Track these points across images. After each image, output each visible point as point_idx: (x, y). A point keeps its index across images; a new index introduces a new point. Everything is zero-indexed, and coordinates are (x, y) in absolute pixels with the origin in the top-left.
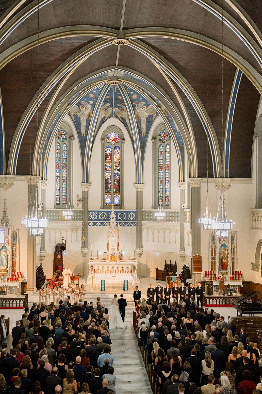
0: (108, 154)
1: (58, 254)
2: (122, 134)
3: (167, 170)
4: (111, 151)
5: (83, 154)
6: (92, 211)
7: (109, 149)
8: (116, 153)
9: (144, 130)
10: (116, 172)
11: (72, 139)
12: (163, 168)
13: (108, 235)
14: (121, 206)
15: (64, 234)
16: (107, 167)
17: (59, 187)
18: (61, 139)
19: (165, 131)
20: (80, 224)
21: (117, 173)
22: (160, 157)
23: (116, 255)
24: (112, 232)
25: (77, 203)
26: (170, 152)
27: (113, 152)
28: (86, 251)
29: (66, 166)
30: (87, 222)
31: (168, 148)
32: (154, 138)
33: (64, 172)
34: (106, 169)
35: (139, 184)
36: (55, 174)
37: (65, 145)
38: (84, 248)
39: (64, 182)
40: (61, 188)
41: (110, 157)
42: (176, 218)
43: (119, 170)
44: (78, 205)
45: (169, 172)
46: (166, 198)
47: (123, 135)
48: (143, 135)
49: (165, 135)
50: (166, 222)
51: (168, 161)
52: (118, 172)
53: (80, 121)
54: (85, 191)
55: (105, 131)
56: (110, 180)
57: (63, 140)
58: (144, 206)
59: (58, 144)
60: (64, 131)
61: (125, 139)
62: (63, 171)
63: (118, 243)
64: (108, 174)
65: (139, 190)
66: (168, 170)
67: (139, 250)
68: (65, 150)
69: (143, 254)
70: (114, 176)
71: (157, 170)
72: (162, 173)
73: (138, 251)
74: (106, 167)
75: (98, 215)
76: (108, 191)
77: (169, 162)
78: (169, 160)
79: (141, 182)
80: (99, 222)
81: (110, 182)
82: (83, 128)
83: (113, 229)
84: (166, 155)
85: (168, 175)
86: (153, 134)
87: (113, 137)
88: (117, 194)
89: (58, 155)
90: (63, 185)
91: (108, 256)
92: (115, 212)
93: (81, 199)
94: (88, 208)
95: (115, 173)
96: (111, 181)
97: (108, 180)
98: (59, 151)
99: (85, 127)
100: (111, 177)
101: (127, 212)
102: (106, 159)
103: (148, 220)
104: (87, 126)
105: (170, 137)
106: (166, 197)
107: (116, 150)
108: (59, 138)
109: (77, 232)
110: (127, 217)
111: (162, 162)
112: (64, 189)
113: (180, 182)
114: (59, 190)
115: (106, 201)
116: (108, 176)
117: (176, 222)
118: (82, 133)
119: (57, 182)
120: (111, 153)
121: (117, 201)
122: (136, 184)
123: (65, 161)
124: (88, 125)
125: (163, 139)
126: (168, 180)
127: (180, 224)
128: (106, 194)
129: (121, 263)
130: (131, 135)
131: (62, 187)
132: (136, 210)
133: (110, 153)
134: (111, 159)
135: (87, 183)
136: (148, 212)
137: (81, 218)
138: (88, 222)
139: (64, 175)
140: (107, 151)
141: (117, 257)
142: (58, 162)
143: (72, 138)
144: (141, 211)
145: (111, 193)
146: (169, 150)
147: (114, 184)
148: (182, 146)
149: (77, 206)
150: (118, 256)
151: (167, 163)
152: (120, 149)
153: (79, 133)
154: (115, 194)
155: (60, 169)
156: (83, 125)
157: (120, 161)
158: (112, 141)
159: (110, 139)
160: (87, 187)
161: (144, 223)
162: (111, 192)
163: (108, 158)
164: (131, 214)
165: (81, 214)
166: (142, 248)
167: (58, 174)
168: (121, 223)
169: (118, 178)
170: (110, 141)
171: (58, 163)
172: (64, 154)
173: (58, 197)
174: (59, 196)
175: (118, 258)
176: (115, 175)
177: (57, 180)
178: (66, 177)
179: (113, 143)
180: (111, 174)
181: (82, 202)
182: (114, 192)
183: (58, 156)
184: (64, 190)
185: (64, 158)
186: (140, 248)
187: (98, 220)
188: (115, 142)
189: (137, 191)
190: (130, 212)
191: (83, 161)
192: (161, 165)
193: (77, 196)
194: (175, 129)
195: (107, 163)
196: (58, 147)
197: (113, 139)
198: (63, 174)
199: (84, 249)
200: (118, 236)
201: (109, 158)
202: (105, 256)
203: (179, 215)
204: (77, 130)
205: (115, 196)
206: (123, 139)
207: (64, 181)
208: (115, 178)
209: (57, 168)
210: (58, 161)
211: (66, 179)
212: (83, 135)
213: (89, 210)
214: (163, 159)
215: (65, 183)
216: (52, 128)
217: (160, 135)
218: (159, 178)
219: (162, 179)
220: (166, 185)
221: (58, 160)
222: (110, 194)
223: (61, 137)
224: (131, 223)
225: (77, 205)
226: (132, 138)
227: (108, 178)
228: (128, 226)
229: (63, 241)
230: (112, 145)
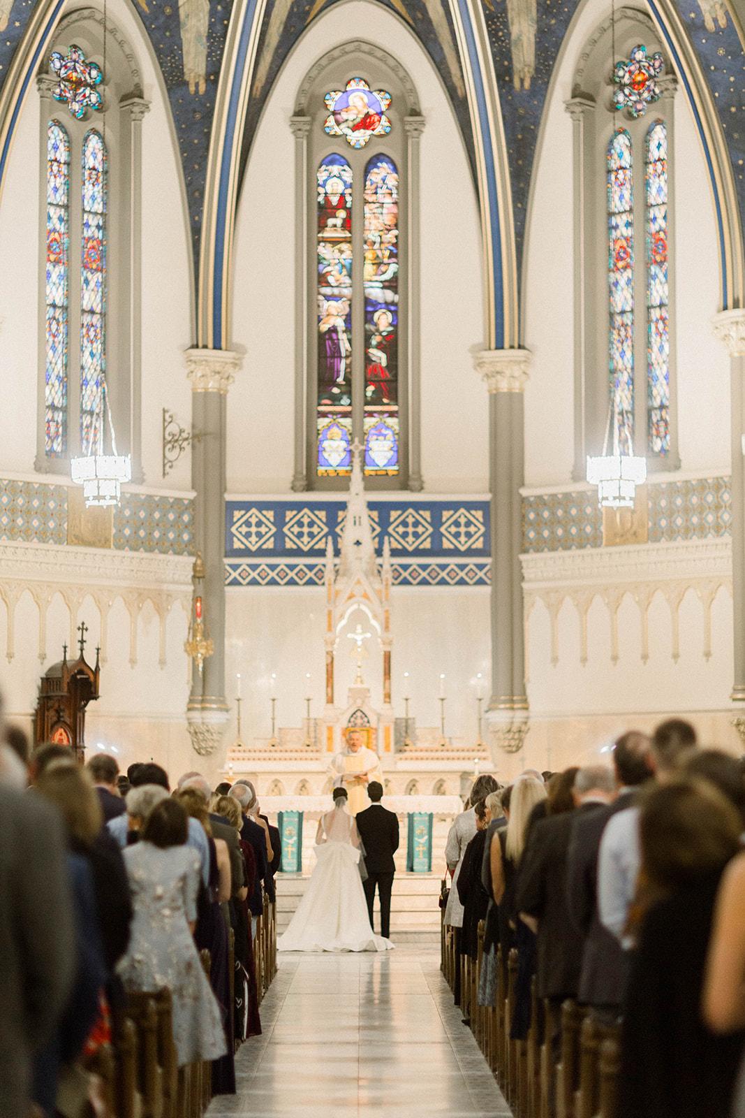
0: (335, 200)
1: (58, 721)
2: (408, 86)
3: (656, 262)
4: (349, 180)
5: (197, 194)
6: (246, 506)
7: (335, 169)
8: (376, 193)
9: (525, 56)
10: (377, 293)
11: (136, 109)
12: (636, 257)
13: (330, 613)
14: (405, 478)
15: (88, 612)
16: (328, 269)
17: (66, 366)
18: (76, 106)
19: (639, 55)
20: (179, 568)
21: (381, 301)
22: (617, 198)
23: (373, 723)
24: (350, 598)
25: (164, 457)
26: (668, 163)
27: (358, 186)
28: (214, 718)
29: (103, 256)
30: (220, 561)
31: (659, 146)
32: (582, 95)
33: (92, 285)
34: (322, 280)
35: (502, 348)
36: (42, 294)
37: (94, 142)
38: (203, 701)
39: (92, 342)
40: (74, 370)
41: (342, 214)
42: (710, 518)
43: (392, 285)
44: (171, 467)
45: (665, 276)
46: (650, 417)
47: (413, 91)
48: (522, 81)
49: (639, 78)
50: (657, 545)
51: (658, 213)
52: (389, 295)
53: (178, 8)
54: (206, 394)
55: (314, 72)
56: (343, 337)
57: (85, 114)
58: (531, 472)
59: (56, 130)
60: (90, 65)
61: (424, 113)
62: (87, 282)
63: (388, 658)
64: (332, 303)
65: (504, 386)
66: (660, 264)
67: (510, 714)
68: (94, 169)
69: (529, 740)
70: (368, 317)
71: (601, 271)
72: (629, 281)
73: (501, 718)
74: (321, 267)
75: (280, 522)
76: (335, 400)
77: (665, 218)
78: (663, 209)
79: (512, 339)
80: (283, 561)
81: (344, 346)
82: (192, 50)
83: (359, 582)
84: (647, 184)
85: (659, 291)
86: (574, 79)
87: (359, 104)
88: (382, 413)
89: (56, 189)
90: (87, 353)
91: (330, 729)
92: (372, 506)
93: (181, 431)
94: (223, 489)
95: (372, 297)
96: (347, 345)
97: (334, 336)
98: (64, 169)
99: (204, 40)
100: (348, 319)
101: (436, 508)
102: (322, 227)
103: (554, 544)
104: (216, 37)
105: (670, 76)
106: (649, 411)
107: (376, 176)
108: (62, 100)
109: (161, 610)
110: (437, 537)
111: (629, 224)
112: (92, 374)
113: (725, 308)
114: (64, 381)
115: (324, 449)
116: (333, 314)
117: (711, 538)
118: (186, 78)
119: (55, 336)
120: (348, 191)
121: (382, 452)
122: (486, 350)
123: (98, 227)
124: (219, 27)
125: (634, 98)
126: (663, 319)
127: (730, 546)
128: (324, 415)
129: (403, 766)
130: (457, 82)
131: (82, 368)
132: (487, 497)
133: (342, 196)
134: (347, 224)
135: (217, 346)
136: (553, 502)
137: (186, 537)
138: (228, 561)
139: (91, 299)
140: (325, 181)
141: (381, 734)
142: (58, 227)
143: (136, 100)
144: (516, 500)
145: (349, 409)
146: (662, 154)
147: (368, 360)
148: (733, 109)
149: (164, 474)
150: (387, 730)
151: (654, 228)
152: (395, 170)
153: (174, 78)
154: (371, 414)
155: (68, 265)
156: (194, 30)
157: (395, 232)
158: (355, 128)
159: (344, 116)
160: (218, 369)
161: (536, 566)
162: (350, 405)
163: (331, 222)
164: (463, 520)
165: (186, 518)
166: (525, 701)
167: (56, 294)
168: (405, 567)
169: (391, 325)
170: (343, 126)
171: (56, 235)
172: (89, 190)
173: (59, 416)
174: (65, 410)
175: (387, 737)
176: (370, 309)
177: (54, 326)
178: (103, 315)
179: (360, 137)
180: (350, 306)
181: (188, 449)
182: (367, 403)
183: (61, 198)
184: (92, 383)
185: (90, 212)
186: (512, 701)
187: (280, 551)
188: (369, 132)
189: (489, 391)
190: (454, 506)
191: (196, 230)
192: (625, 244)
193: (164, 420)
194: (693, 15)
195: (329, 245)
196: (56, 148)
197: (362, 116)
198: (86, 297)
199: (203, 709)
200: (387, 619)
201: (339, 222)
202: (312, 735)
203: (726, 497)
204: (161, 64)
205: (370, 422)
206: (415, 113)
207: (92, 334)
208: (372, 328)
209: (52, 257)
210: (55, 220)
211: (104, 326)
212: (192, 88)
213: (229, 497)
214: (631, 211)
215: (98, 346)
216: (17, 24)
217: (612, 81)
218: (611, 315)
219: (627, 319)
220: (648, 344)
221: (61, 219)
222: (345, 415)
223: (75, 95)
224: (462, 567)
225: (164, 465)
226: (459, 104)
227: (334, 330)
228: (443, 582)
229: (82, 650)
230: (353, 147)
